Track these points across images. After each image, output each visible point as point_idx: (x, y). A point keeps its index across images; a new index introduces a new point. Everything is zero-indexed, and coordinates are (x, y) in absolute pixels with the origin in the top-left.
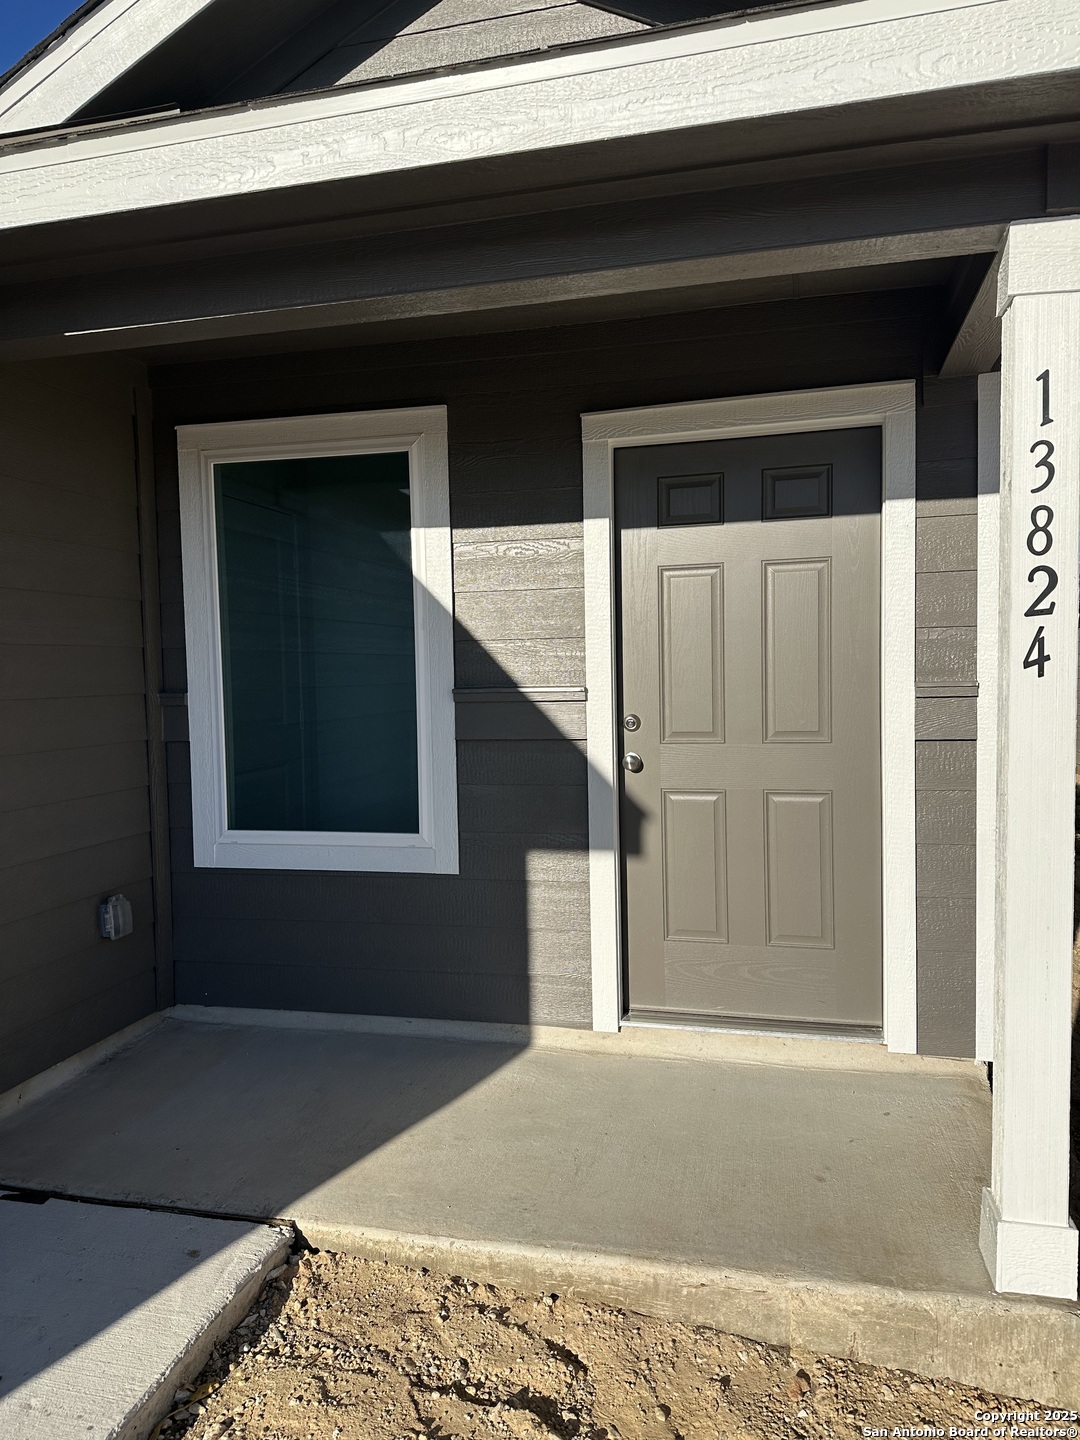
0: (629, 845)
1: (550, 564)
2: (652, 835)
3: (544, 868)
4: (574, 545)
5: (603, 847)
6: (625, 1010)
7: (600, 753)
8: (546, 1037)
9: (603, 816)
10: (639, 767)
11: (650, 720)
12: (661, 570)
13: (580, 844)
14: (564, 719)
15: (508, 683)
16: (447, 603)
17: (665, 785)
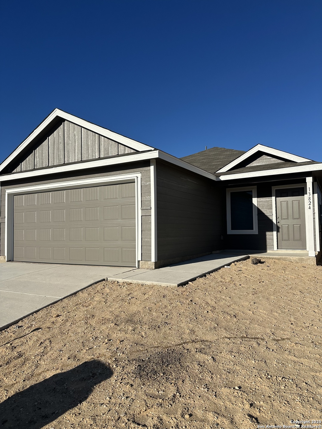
0: (278, 231)
1: (268, 201)
2: (280, 230)
3: (268, 234)
4: (271, 199)
5: (275, 231)
6: (278, 249)
7: (274, 221)
8: (268, 251)
9: (275, 228)
10: (279, 222)
11: (280, 218)
12: (281, 202)
13: (272, 231)
14: (270, 218)
15: (263, 214)
16: (257, 206)
17: (282, 224)
